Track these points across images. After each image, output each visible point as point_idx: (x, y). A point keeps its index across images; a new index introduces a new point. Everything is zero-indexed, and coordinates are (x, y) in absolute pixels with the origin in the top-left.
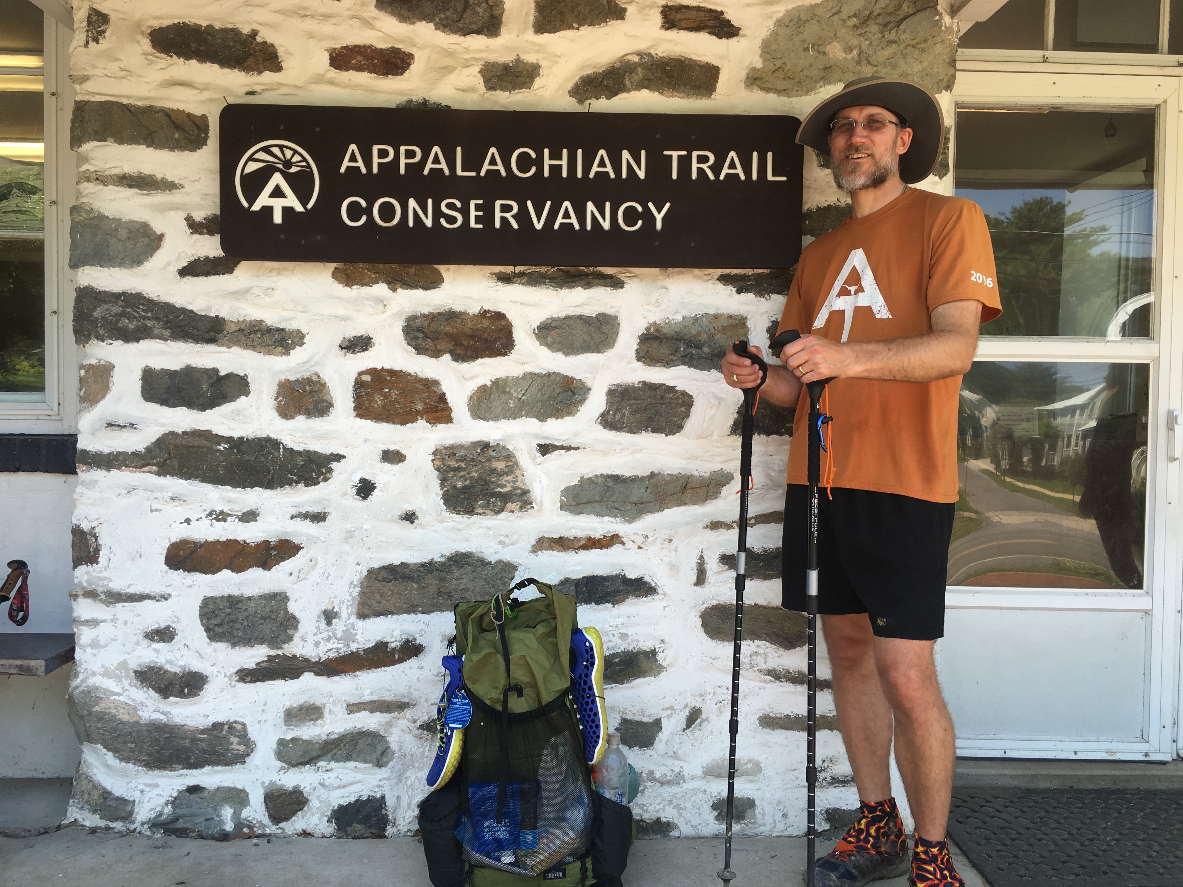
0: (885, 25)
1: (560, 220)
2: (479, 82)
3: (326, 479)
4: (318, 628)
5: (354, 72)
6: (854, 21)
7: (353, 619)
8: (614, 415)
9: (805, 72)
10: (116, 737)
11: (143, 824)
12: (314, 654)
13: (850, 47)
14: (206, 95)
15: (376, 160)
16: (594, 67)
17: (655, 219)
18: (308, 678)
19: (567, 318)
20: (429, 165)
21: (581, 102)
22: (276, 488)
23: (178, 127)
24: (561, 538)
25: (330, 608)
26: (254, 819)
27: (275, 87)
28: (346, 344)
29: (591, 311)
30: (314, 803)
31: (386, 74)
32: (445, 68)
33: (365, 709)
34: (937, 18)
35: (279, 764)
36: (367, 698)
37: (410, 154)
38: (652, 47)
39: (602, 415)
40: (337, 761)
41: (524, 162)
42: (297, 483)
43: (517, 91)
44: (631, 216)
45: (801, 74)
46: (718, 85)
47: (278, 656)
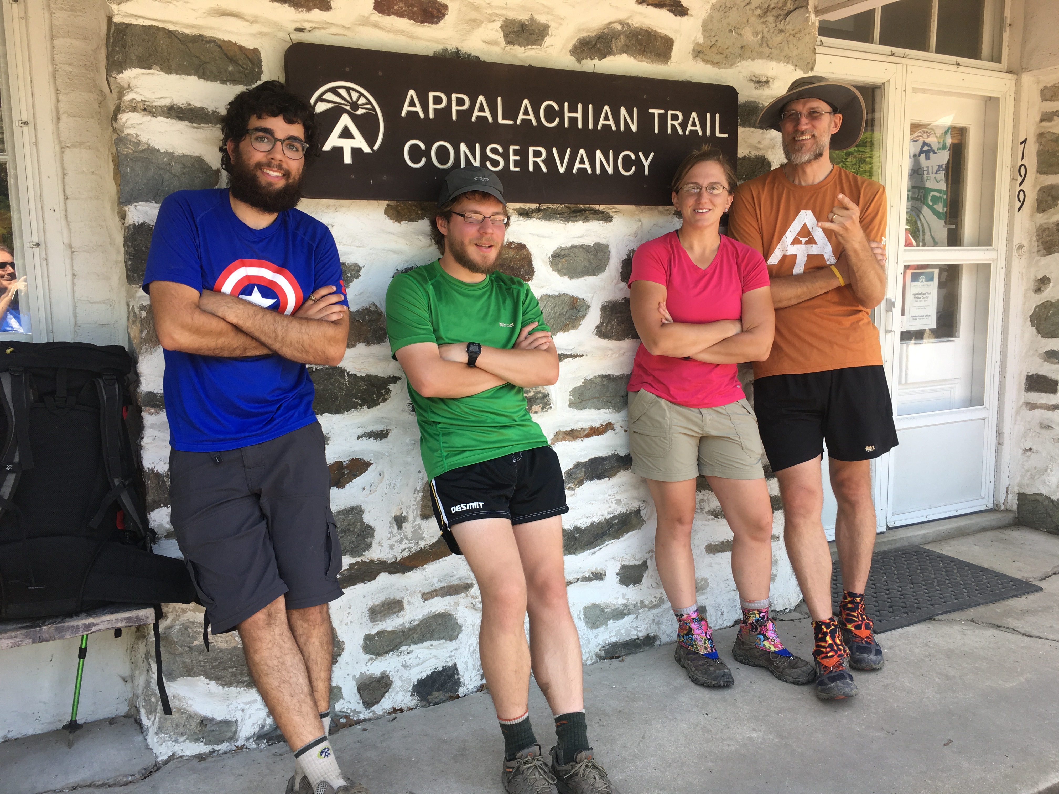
0: (777, 17)
1: (577, 165)
2: (499, 36)
3: (385, 400)
4: (391, 533)
5: (396, 18)
6: (759, 12)
7: (419, 521)
8: (606, 327)
9: (730, 50)
10: (216, 665)
11: (248, 739)
12: (390, 556)
13: (757, 32)
14: (256, 28)
15: (432, 106)
16: (588, 31)
17: (644, 166)
18: (384, 578)
19: (573, 247)
20: (476, 113)
21: (579, 61)
22: (343, 413)
23: (232, 60)
24: (572, 430)
25: (399, 514)
26: (348, 709)
27: (324, 26)
29: (589, 241)
30: (397, 683)
31: (422, 22)
32: (474, 21)
33: (437, 595)
34: (808, 15)
35: (368, 657)
36: (438, 586)
37: (460, 102)
38: (629, 17)
39: (598, 327)
40: (415, 643)
41: (550, 114)
42: (361, 406)
43: (530, 47)
44: (627, 163)
45: (727, 51)
46: (673, 54)
47: (357, 563)
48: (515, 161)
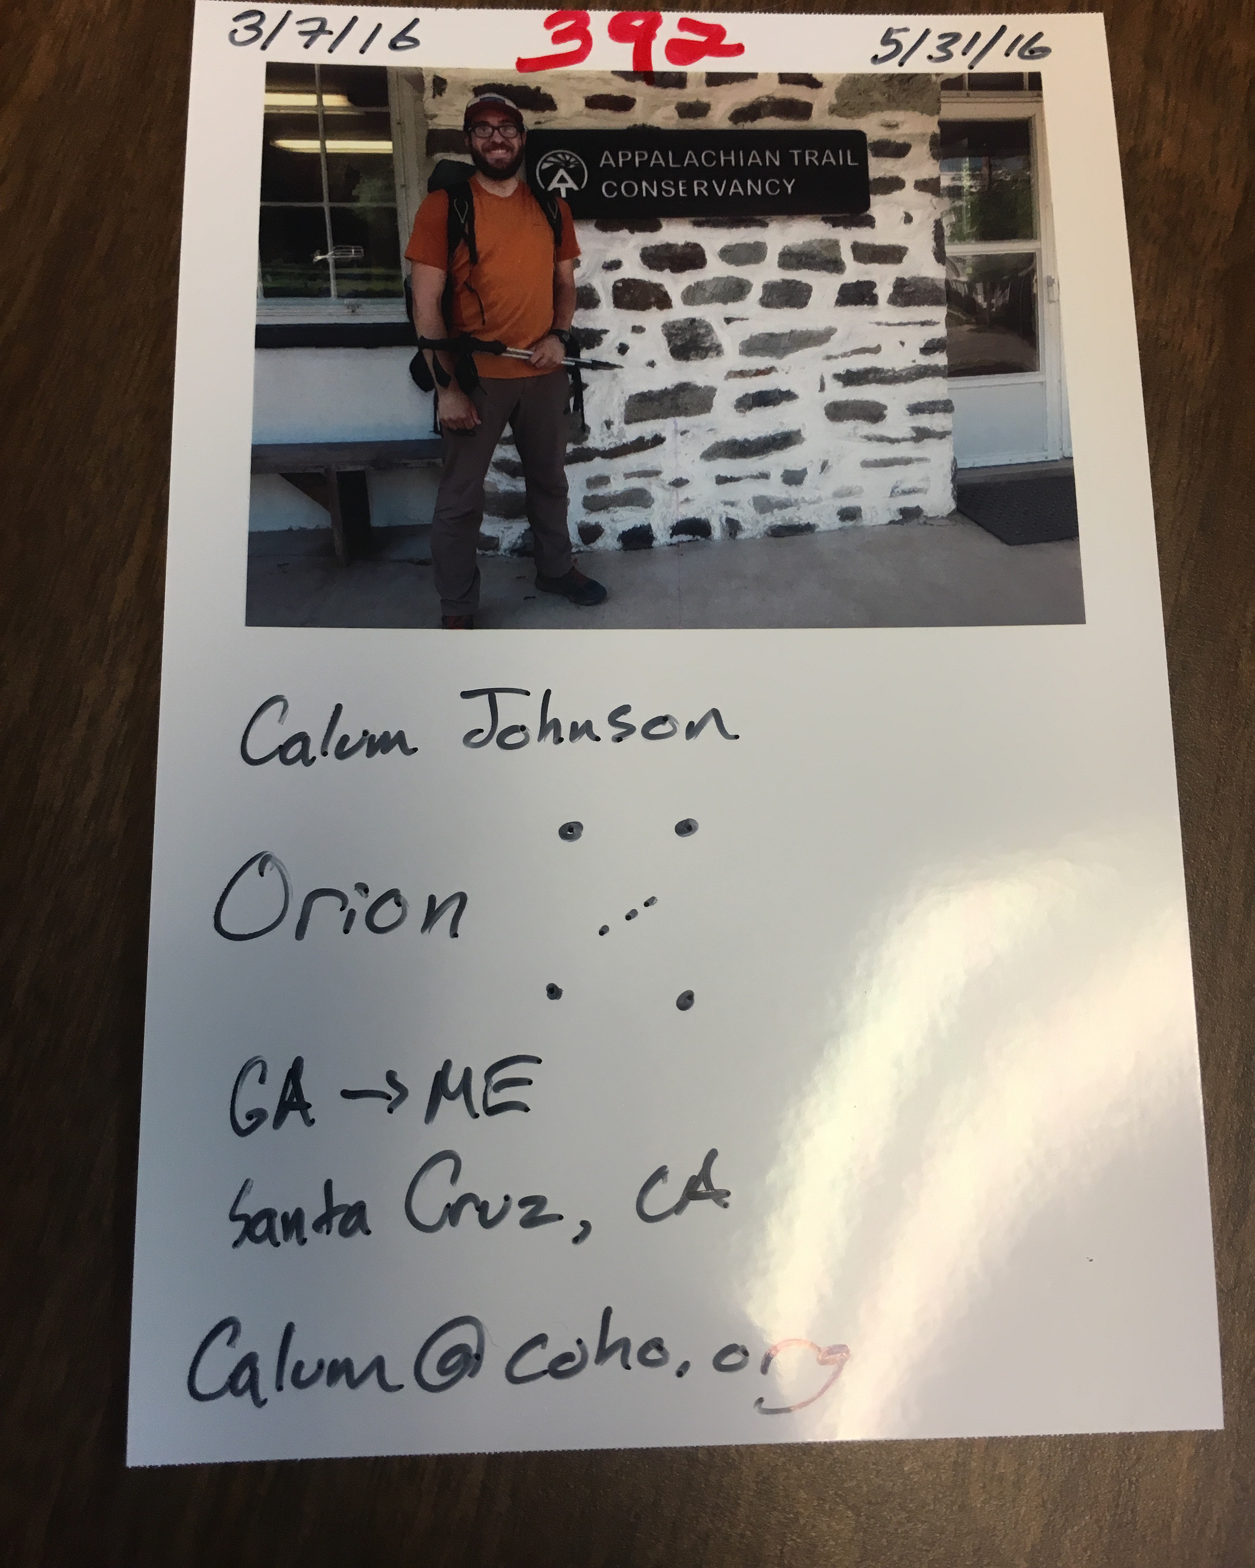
1: (732, 190)
2: (675, 114)
3: (599, 344)
4: (602, 431)
5: (600, 110)
6: (884, 79)
7: (623, 425)
8: (767, 299)
9: (861, 106)
11: (505, 551)
12: (601, 446)
13: (884, 93)
15: (621, 160)
16: (742, 104)
17: (788, 188)
18: (598, 460)
19: (737, 245)
20: (653, 162)
21: (735, 124)
24: (741, 371)
25: (608, 419)
27: (553, 119)
28: (606, 265)
29: (751, 241)
30: (608, 532)
31: (619, 110)
32: (654, 107)
33: (635, 476)
35: (586, 511)
36: (635, 469)
37: (641, 156)
38: (774, 93)
39: (760, 300)
40: (621, 507)
41: (709, 159)
43: (698, 119)
44: (773, 187)
45: (858, 107)
46: (812, 113)
47: (579, 448)
48: (683, 190)
